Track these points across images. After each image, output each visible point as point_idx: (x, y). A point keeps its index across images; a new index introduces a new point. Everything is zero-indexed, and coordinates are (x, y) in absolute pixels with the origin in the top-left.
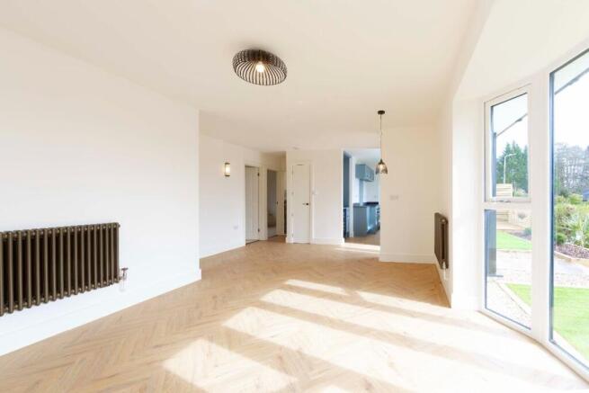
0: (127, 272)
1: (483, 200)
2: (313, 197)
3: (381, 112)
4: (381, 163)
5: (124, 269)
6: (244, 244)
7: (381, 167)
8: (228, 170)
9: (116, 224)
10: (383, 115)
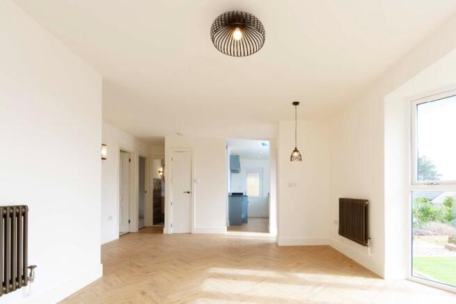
0: (35, 270)
1: (410, 183)
2: (195, 185)
3: (296, 104)
4: (296, 150)
5: (31, 267)
6: (117, 237)
7: (296, 154)
8: (104, 152)
9: (24, 207)
10: (297, 106)
